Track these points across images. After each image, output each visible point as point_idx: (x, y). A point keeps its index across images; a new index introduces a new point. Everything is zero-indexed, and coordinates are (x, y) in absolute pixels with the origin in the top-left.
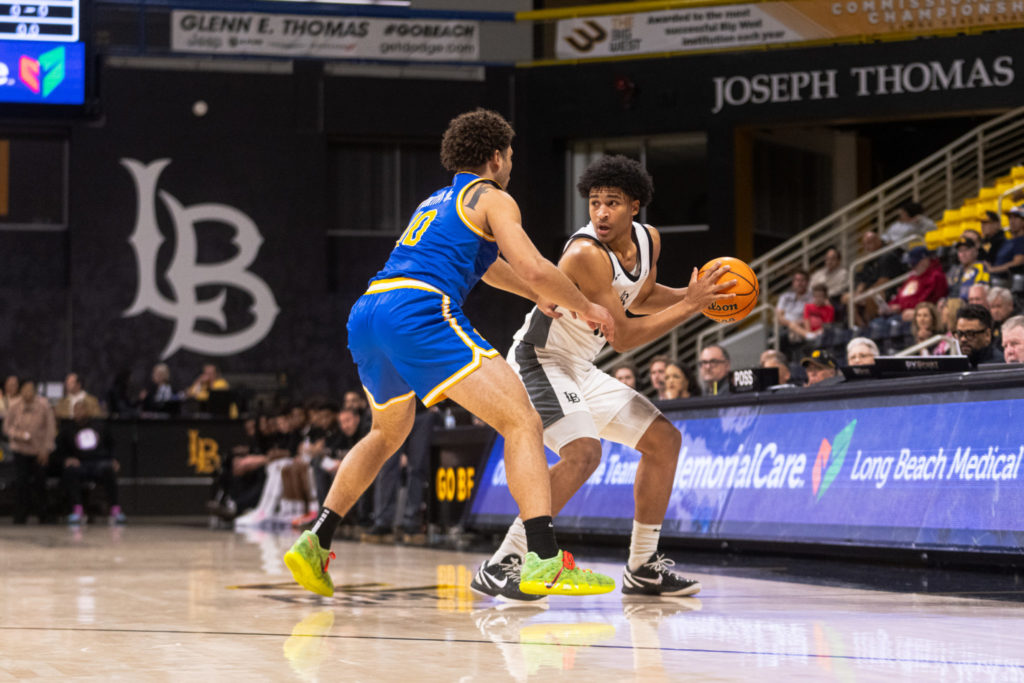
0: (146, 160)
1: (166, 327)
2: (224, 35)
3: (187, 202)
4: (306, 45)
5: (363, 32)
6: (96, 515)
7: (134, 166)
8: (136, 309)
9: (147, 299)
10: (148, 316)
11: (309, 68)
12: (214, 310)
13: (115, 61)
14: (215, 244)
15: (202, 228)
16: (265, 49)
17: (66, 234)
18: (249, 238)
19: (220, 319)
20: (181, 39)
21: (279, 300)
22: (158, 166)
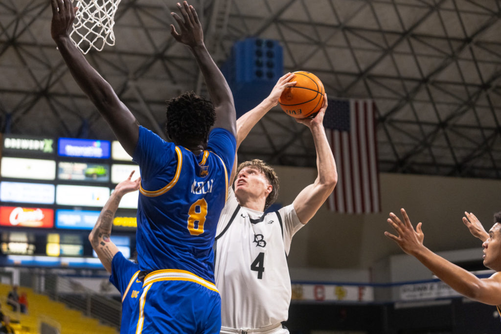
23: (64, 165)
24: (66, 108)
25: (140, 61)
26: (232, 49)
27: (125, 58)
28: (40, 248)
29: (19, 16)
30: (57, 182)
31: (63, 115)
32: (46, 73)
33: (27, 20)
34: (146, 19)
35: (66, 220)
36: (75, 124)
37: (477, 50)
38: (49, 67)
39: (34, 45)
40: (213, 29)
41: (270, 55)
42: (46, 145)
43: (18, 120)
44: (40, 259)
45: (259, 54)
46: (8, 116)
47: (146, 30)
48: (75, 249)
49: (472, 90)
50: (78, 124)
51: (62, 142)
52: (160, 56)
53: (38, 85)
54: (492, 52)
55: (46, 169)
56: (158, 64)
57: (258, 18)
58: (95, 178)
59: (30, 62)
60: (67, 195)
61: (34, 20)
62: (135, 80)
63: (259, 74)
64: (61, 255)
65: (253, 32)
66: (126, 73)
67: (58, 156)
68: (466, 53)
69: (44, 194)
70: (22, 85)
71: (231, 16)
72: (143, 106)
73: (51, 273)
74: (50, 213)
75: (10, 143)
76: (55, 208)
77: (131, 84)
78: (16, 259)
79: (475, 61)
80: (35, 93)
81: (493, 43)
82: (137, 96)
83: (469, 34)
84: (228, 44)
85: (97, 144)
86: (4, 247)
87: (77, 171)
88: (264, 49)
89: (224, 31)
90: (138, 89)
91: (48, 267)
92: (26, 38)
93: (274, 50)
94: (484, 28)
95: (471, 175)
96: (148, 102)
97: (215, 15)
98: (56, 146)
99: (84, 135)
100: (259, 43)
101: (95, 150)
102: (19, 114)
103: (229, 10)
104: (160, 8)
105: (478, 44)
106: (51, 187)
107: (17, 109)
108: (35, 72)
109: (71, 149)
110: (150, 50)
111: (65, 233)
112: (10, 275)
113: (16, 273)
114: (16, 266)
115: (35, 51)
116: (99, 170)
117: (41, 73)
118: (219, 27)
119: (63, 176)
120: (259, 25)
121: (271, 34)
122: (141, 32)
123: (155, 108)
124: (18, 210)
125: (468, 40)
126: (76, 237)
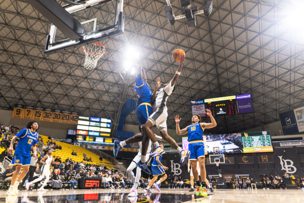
0: (280, 156)
1: (286, 171)
2: (285, 145)
3: (285, 159)
4: (294, 145)
5: (299, 143)
6: (284, 188)
7: (279, 157)
8: (282, 169)
9: (283, 168)
10: (283, 170)
11: (294, 147)
12: (290, 169)
13: (275, 148)
14: (289, 163)
15: (287, 162)
16: (290, 145)
17: (274, 163)
18: (292, 163)
19: (291, 170)
20: (281, 145)
21: (296, 168)
22: (282, 156)
23: (91, 123)
24: (92, 111)
25: (108, 103)
26: (126, 101)
27: (105, 102)
28: (85, 139)
29: (84, 92)
30: (89, 126)
31: (92, 113)
32: (89, 104)
33: (86, 93)
34: (110, 95)
35: (90, 133)
36: (94, 114)
37: (174, 104)
38: (89, 103)
39: (87, 98)
40: (123, 97)
41: (134, 102)
42: (88, 118)
43: (83, 113)
44: (85, 141)
45: (131, 102)
46: (80, 112)
47: (109, 97)
48: (92, 140)
49: (173, 112)
50: (95, 114)
51: (91, 118)
52: (112, 102)
53: (87, 106)
54: (177, 105)
55: (87, 123)
56: (112, 104)
57: (132, 96)
58: (97, 126)
59: (86, 101)
60: (91, 128)
61: (87, 93)
62: (107, 106)
63: (131, 106)
64: (89, 141)
65: (131, 98)
66: (105, 105)
67: (90, 121)
68: (172, 105)
69: (87, 128)
70: (84, 106)
71: (126, 95)
72: (108, 112)
73: (86, 144)
74: (87, 132)
75: (80, 117)
76: (88, 131)
77: (106, 107)
78: (80, 141)
79: (173, 106)
80: (86, 108)
81: (177, 103)
82: (107, 109)
83: (172, 101)
84: (126, 100)
85: (98, 119)
86: (77, 139)
87: (94, 124)
88: (133, 101)
89: (125, 98)
90: (107, 108)
91: (86, 143)
92: (85, 97)
93: (135, 102)
94: (175, 100)
95: (172, 129)
96: (109, 111)
97: (123, 94)
98: (90, 119)
99: (95, 117)
100: (132, 100)
101: (98, 120)
102: (83, 112)
103: (126, 94)
104: (113, 93)
105: (174, 103)
106: (88, 127)
107: (82, 111)
108: (86, 104)
109: (93, 119)
110: (110, 101)
111: (90, 136)
112: (78, 144)
113: (79, 144)
114: (79, 143)
115: (87, 100)
116: (98, 124)
117: (88, 104)
118: (124, 97)
119: (91, 125)
120: (132, 97)
121: (134, 99)
122: (108, 97)
123: (110, 112)
124: (81, 131)
125: (172, 102)
126: (92, 137)
